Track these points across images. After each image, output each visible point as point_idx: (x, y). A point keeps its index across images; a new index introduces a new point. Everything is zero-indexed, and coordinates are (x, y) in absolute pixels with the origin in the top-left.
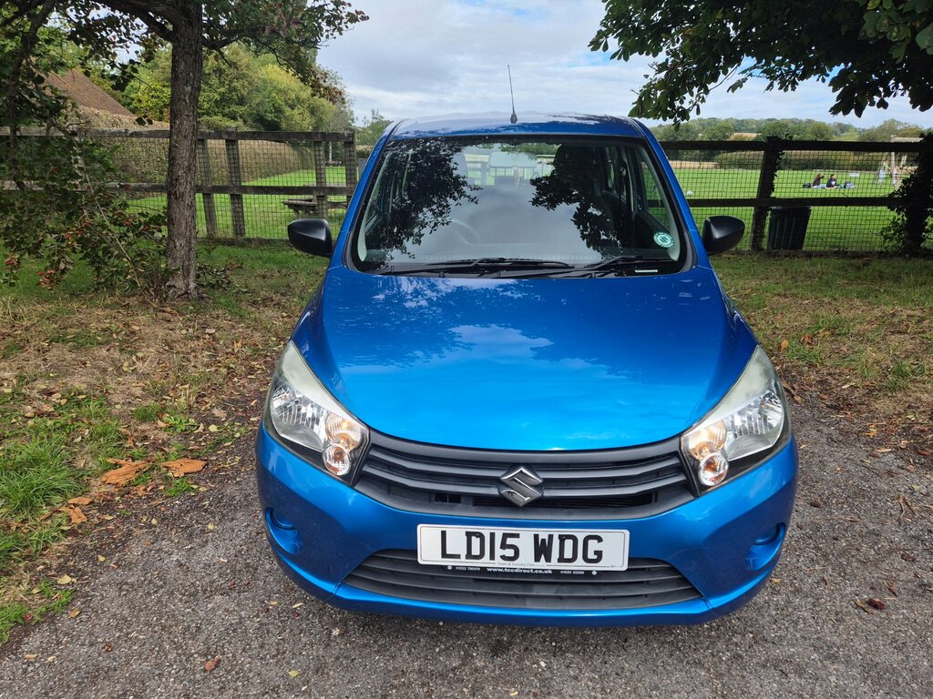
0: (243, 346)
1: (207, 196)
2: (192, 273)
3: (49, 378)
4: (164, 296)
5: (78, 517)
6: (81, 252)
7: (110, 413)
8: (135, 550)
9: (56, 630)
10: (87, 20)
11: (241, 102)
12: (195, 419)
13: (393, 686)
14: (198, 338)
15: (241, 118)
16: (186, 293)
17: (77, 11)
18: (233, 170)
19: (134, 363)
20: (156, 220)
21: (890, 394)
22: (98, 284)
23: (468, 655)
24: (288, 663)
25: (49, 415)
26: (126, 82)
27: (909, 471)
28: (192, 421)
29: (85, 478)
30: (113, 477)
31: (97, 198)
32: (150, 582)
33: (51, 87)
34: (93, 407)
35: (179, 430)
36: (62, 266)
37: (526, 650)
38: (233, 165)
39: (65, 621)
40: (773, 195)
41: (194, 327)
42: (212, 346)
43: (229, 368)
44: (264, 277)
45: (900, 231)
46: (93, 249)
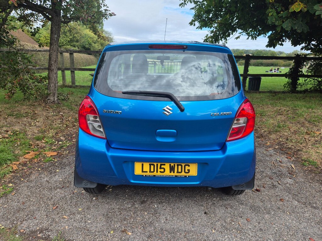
0: (72, 118)
1: (63, 71)
2: (56, 95)
3: (7, 127)
4: (46, 102)
5: (15, 167)
6: (19, 88)
7: (27, 138)
8: (33, 177)
9: (7, 198)
10: (24, 14)
11: (77, 41)
12: (55, 140)
13: (110, 212)
14: (57, 116)
15: (77, 46)
16: (54, 101)
17: (21, 11)
18: (72, 63)
19: (35, 123)
20: (44, 78)
21: (275, 133)
22: (25, 98)
23: (134, 204)
24: (79, 207)
25: (7, 138)
26: (35, 34)
27: (277, 155)
28: (54, 140)
29: (18, 157)
30: (27, 156)
31: (25, 70)
32: (37, 186)
33: (11, 35)
34: (21, 135)
35: (49, 143)
36: (13, 91)
37: (151, 202)
38: (72, 61)
39: (10, 196)
40: (248, 73)
41: (56, 112)
42: (62, 118)
43: (67, 125)
44: (81, 97)
45: (289, 85)
46: (23, 87)
